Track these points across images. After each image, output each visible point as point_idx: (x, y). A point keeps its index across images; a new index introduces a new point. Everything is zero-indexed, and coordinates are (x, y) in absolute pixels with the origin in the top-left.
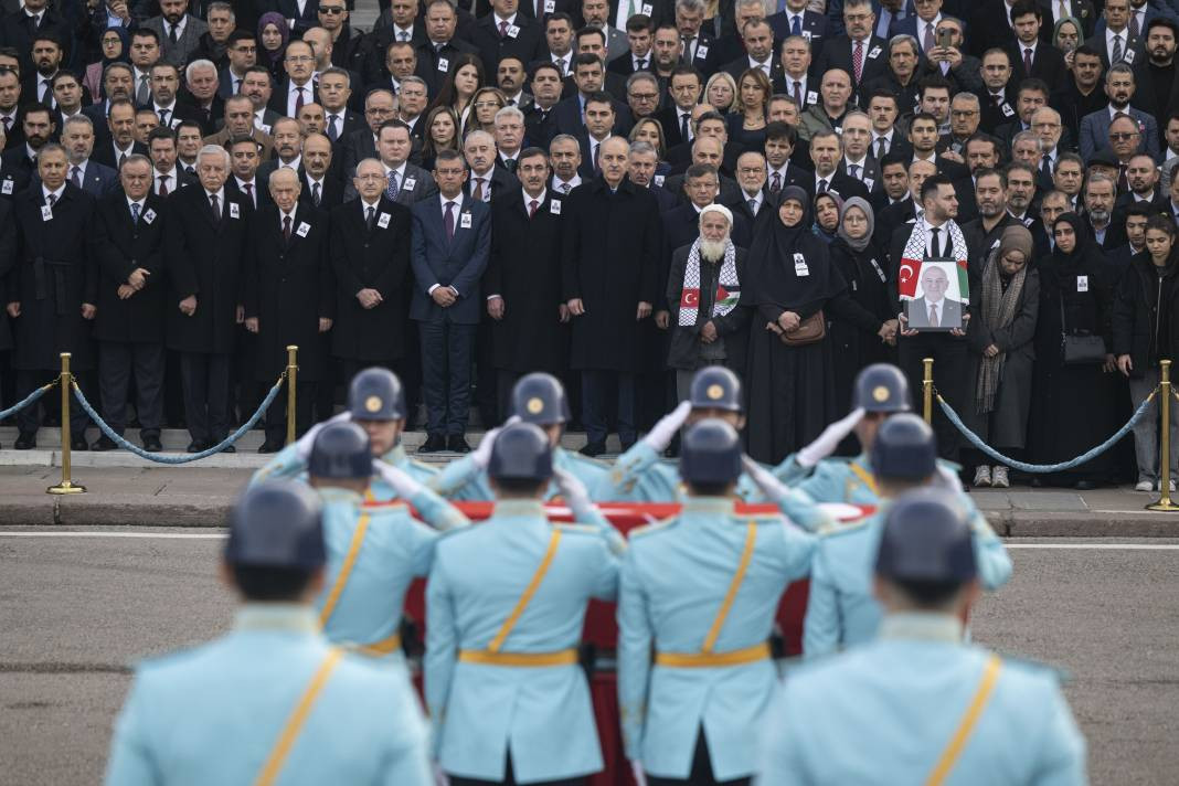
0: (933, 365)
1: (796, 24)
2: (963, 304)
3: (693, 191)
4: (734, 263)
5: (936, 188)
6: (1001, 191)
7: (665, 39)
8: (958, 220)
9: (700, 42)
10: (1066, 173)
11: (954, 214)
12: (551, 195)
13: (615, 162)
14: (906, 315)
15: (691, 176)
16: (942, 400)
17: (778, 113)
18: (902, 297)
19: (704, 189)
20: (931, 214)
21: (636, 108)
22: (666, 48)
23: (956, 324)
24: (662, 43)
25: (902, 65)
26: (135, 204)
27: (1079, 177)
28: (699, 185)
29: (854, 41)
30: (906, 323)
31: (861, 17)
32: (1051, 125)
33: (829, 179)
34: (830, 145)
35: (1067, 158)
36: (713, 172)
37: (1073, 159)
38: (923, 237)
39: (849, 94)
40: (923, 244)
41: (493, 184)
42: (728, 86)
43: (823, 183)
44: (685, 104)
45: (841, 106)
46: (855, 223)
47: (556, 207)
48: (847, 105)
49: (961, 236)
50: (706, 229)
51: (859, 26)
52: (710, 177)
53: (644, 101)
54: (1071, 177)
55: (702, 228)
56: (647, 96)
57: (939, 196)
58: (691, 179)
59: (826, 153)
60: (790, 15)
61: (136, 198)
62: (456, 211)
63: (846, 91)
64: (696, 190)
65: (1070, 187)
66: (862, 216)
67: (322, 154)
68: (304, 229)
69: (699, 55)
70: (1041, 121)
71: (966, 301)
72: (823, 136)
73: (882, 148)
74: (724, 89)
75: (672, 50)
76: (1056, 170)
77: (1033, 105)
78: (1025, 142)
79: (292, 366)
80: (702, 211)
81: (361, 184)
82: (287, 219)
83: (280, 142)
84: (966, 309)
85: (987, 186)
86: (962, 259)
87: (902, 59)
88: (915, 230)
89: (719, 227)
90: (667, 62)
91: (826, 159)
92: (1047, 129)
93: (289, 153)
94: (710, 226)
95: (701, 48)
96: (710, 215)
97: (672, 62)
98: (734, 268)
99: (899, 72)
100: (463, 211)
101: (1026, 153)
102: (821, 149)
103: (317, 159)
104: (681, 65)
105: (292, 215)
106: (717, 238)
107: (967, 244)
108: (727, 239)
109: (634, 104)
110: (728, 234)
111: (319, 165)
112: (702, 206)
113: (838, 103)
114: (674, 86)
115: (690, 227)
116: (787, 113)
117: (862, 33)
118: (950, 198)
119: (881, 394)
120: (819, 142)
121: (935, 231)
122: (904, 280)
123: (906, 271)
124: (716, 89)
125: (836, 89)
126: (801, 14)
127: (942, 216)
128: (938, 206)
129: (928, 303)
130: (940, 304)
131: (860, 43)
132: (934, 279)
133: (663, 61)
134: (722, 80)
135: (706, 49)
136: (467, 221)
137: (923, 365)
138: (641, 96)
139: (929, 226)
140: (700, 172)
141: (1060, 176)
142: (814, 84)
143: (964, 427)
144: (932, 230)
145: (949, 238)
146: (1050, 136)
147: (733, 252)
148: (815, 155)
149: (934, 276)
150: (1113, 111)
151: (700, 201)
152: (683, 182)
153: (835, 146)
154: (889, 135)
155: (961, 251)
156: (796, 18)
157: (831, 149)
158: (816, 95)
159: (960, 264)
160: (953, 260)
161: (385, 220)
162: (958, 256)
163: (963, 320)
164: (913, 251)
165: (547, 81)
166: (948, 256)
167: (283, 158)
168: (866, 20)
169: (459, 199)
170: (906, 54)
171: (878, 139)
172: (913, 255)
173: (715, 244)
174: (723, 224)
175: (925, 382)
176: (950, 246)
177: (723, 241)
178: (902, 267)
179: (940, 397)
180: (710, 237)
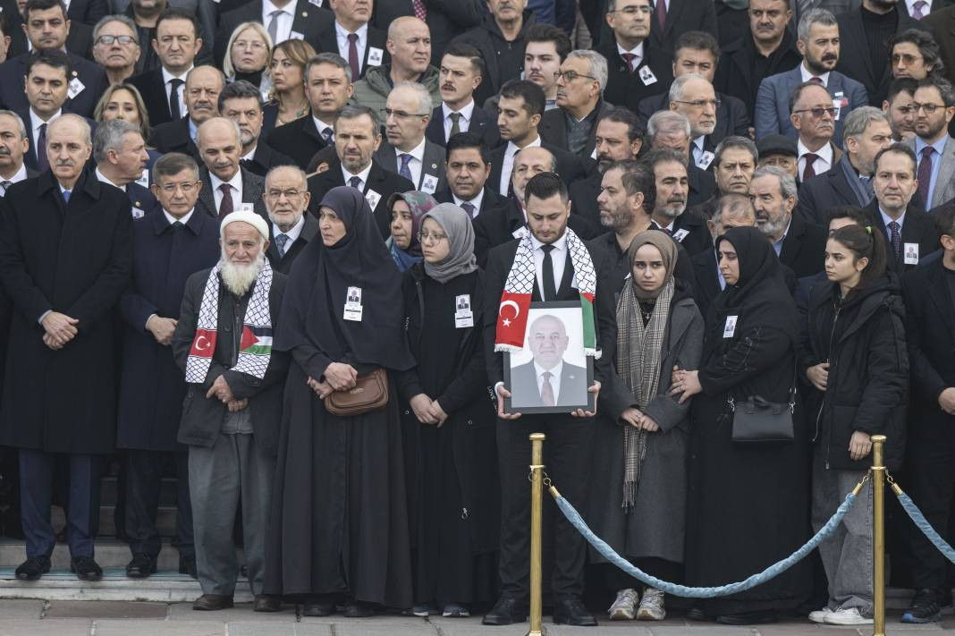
0: (544, 442)
2: (589, 358)
3: (163, 195)
4: (266, 295)
10: (732, 166)
13: (64, 153)
14: (508, 387)
15: (161, 173)
16: (557, 494)
18: (499, 347)
19: (179, 192)
25: (506, 5)
27: (751, 170)
28: (172, 186)
33: (364, 176)
34: (358, 132)
35: (733, 145)
37: (742, 145)
38: (531, 260)
40: (532, 268)
42: (260, 40)
43: (356, 181)
44: (173, 61)
49: (588, 256)
50: (229, 248)
52: (189, 174)
53: (116, 44)
55: (224, 247)
58: (161, 178)
64: (168, 193)
65: (738, 185)
71: (593, 353)
72: (349, 117)
74: (255, 44)
76: (718, 161)
86: (588, 290)
88: (519, 250)
89: (247, 244)
94: (234, 243)
96: (234, 228)
98: (266, 303)
99: (501, 16)
106: (247, 259)
107: (596, 268)
108: (261, 261)
109: (103, 50)
110: (262, 253)
113: (424, 66)
114: (160, 36)
116: (333, 82)
120: (343, 125)
121: (547, 250)
122: (506, 322)
123: (510, 308)
124: (243, 43)
125: (422, 47)
129: (540, 370)
130: (557, 371)
132: (548, 332)
134: (253, 31)
137: (530, 443)
139: (538, 243)
141: (724, 170)
142: (378, 35)
143: (590, 532)
144: (543, 249)
145: (569, 259)
147: (270, 279)
148: (339, 144)
149: (547, 329)
151: (175, 209)
154: (467, 110)
155: (586, 281)
158: (380, 53)
162: (581, 286)
171: (451, 116)
172: (519, 286)
173: (241, 268)
174: (253, 240)
175: (532, 467)
176: (569, 270)
177: (255, 264)
178: (503, 304)
179: (553, 488)
180: (235, 259)
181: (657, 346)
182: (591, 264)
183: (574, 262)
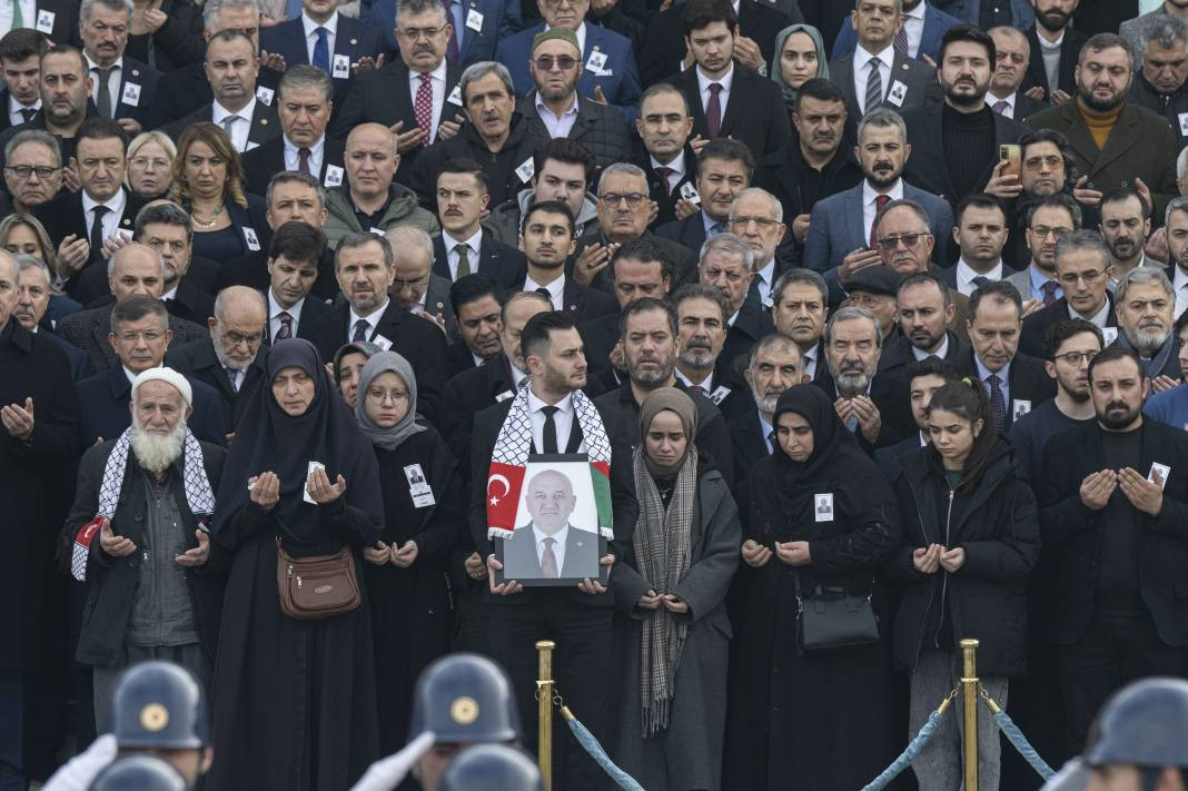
0: (554, 652)
1: (322, 44)
2: (601, 538)
3: (124, 347)
5: (547, 337)
6: (670, 339)
7: (58, 71)
8: (590, 392)
9: (126, 77)
10: (796, 305)
11: (583, 381)
14: (500, 558)
15: (121, 317)
16: (571, 717)
17: (288, 204)
18: (494, 531)
19: (142, 343)
20: (540, 384)
21: (17, 192)
22: (61, 87)
23: (591, 573)
24: (53, 79)
25: (491, 118)
27: (819, 312)
28: (133, 335)
29: (413, 74)
30: (499, 572)
31: (430, 31)
32: (760, 221)
33: (373, 319)
34: (368, 260)
35: (796, 279)
36: (159, 312)
37: (808, 279)
38: (527, 424)
39: (395, 169)
40: (527, 435)
42: (163, 155)
43: (363, 325)
44: (99, 191)
45: (380, 192)
46: (388, 402)
48: (391, 190)
49: (598, 417)
50: (143, 412)
51: (428, 48)
52: (154, 321)
53: (34, 178)
54: (804, 312)
55: (136, 412)
56: (39, 170)
57: (551, 351)
58: (121, 324)
59: (362, 276)
60: (310, 26)
63: (388, 166)
64: (129, 344)
65: (803, 329)
66: (401, 388)
69: (125, 100)
70: (743, 212)
71: (608, 533)
72: (354, 244)
73: (463, 263)
74: (157, 162)
75: (73, 90)
76: (778, 299)
77: (725, 187)
78: (720, 254)
80: (136, 380)
84: (606, 546)
85: (647, 328)
86: (601, 458)
87: (489, 104)
88: (512, 412)
89: (166, 408)
90: (66, 111)
91: (362, 285)
92: (752, 227)
94: (150, 407)
95: (129, 86)
96: (151, 388)
97: (74, 112)
99: (486, 130)
101: (723, 274)
102: (353, 268)
104: (94, 118)
106: (165, 428)
107: (608, 432)
108: (182, 429)
109: (17, 183)
110: (183, 421)
112: (137, 371)
113: (374, 187)
114: (81, 157)
115: (115, 409)
116: (304, 204)
117: (431, 60)
118: (571, 353)
119: (464, 710)
120: (348, 256)
121: (549, 412)
122: (494, 501)
123: (498, 484)
124: (143, 161)
125: (369, 163)
126: (331, 25)
127: (558, 387)
128: (550, 369)
129: (540, 536)
130: (561, 537)
131: (425, 77)
132: (549, 493)
133: (58, 111)
134: (153, 145)
135: (137, 89)
137: (537, 653)
138: (28, 169)
139: (538, 403)
140: (135, 310)
141: (785, 311)
142: (334, 155)
143: (611, 764)
144: (544, 410)
145: (576, 421)
146: (757, 240)
147: (199, 453)
148: (345, 279)
149: (550, 487)
151: (135, 364)
152: (107, 329)
153: (378, 260)
154: (475, 240)
155: (598, 444)
156: (321, 32)
157: (370, 267)
158: (340, 172)
159: (597, 467)
160: (584, 457)
162: (592, 452)
163: (601, 565)
164: (508, 449)
166: (573, 454)
168: (438, 36)
170: (494, 95)
171: (456, 248)
172: (510, 455)
173: (158, 439)
174: (173, 403)
175: (540, 683)
176: (577, 435)
177: (174, 434)
178: (491, 479)
179: (566, 709)
180: (149, 427)
181: (685, 528)
182: (602, 427)
183: (582, 425)
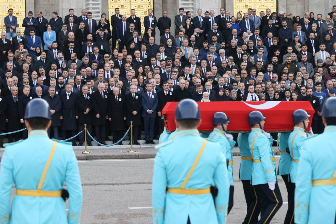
12: (170, 91)
13: (183, 84)
19: (200, 89)
26: (85, 96)
33: (222, 87)
41: (156, 89)
46: (234, 95)
47: (171, 94)
61: (85, 94)
62: (151, 95)
66: (235, 93)
67: (121, 85)
68: (120, 100)
79: (132, 126)
81: (131, 90)
82: (117, 98)
83: (111, 83)
93: (113, 85)
94: (205, 96)
96: (205, 94)
100: (152, 95)
103: (120, 86)
105: (118, 97)
111: (120, 87)
113: (215, 73)
136: (153, 97)
150: (269, 73)
161: (137, 97)
165: (157, 70)
167: (111, 86)
169: (151, 93)
